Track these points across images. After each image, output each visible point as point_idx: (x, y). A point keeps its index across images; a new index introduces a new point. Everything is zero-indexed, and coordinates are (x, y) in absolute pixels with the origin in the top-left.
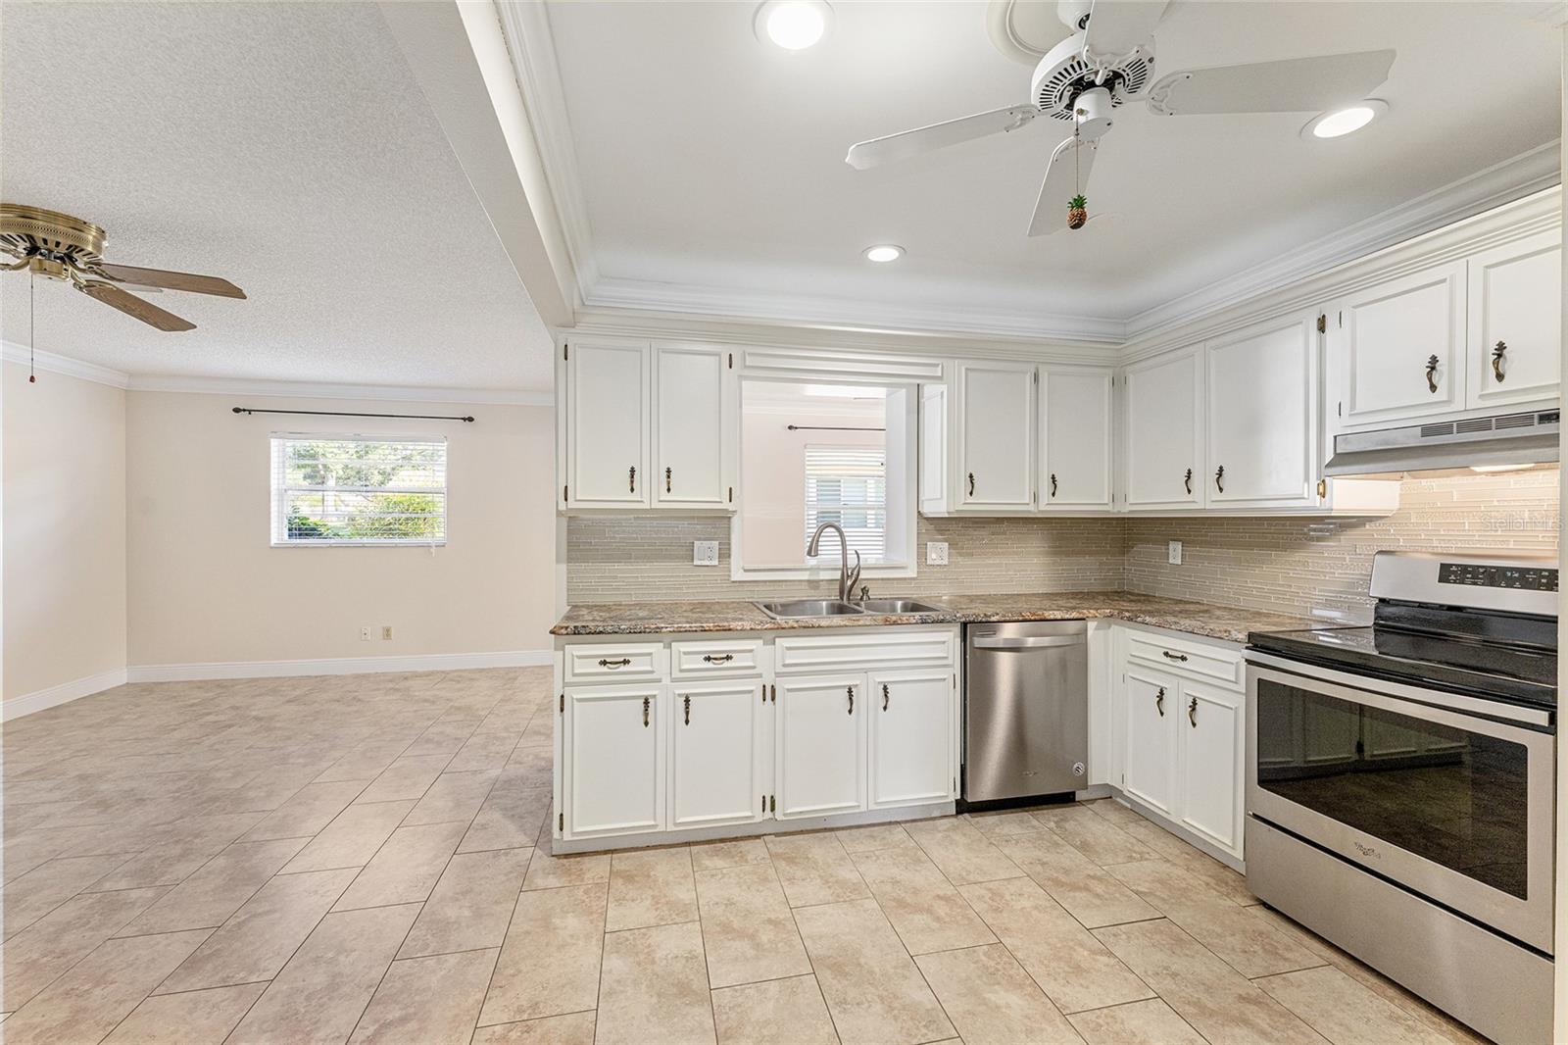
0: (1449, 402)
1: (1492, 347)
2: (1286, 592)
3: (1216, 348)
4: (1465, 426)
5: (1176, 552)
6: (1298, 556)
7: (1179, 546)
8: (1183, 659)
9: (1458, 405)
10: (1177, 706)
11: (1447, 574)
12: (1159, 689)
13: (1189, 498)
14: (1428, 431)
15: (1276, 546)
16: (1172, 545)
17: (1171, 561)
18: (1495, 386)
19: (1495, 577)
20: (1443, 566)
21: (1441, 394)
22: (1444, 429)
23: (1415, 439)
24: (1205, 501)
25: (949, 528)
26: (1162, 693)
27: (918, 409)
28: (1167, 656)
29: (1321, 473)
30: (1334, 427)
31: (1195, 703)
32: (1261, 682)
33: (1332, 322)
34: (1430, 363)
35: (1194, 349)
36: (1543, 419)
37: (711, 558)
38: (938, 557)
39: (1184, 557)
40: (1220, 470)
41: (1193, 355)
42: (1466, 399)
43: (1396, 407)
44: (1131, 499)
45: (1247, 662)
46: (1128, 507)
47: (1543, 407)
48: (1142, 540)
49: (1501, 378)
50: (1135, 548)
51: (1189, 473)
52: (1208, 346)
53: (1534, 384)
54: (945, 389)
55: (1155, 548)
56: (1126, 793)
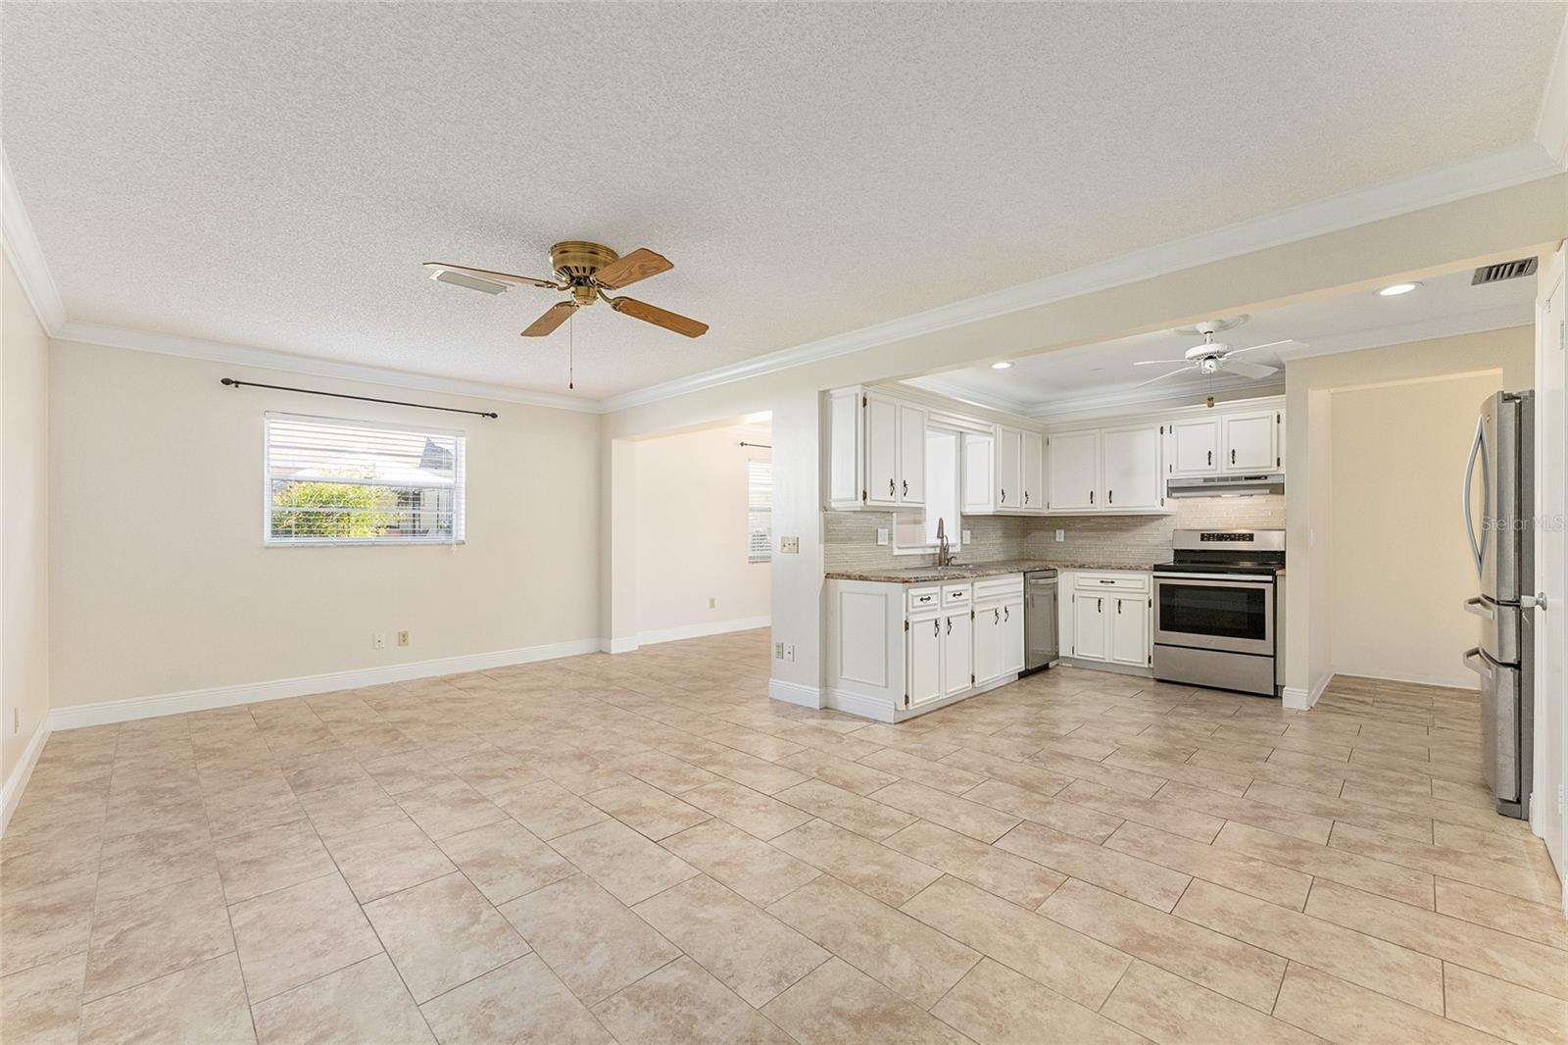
0: (1216, 470)
1: (1230, 451)
3: (1109, 433)
4: (1220, 479)
5: (1060, 535)
6: (1130, 534)
7: (1063, 532)
8: (1113, 582)
9: (1219, 472)
10: (1109, 604)
11: (1203, 538)
12: (1098, 600)
13: (1092, 505)
14: (1205, 480)
15: (1120, 530)
16: (1058, 531)
17: (1057, 540)
18: (1232, 466)
19: (1221, 537)
20: (1202, 535)
21: (1213, 466)
22: (1212, 480)
23: (1202, 484)
24: (1101, 507)
25: (969, 521)
26: (1100, 601)
27: (961, 448)
28: (1102, 582)
29: (1162, 495)
30: (1168, 476)
31: (1120, 602)
32: (1161, 585)
33: (1166, 430)
34: (1210, 453)
35: (1093, 431)
36: (1247, 478)
37: (884, 541)
38: (967, 539)
39: (1065, 537)
40: (1111, 492)
41: (1094, 434)
42: (1222, 468)
43: (1195, 470)
44: (1053, 505)
45: (1154, 577)
46: (1050, 510)
47: (1247, 475)
48: (1036, 529)
49: (1233, 462)
50: (1033, 534)
51: (1092, 493)
52: (1103, 431)
53: (1245, 466)
54: (992, 439)
55: (1045, 534)
56: (1076, 656)
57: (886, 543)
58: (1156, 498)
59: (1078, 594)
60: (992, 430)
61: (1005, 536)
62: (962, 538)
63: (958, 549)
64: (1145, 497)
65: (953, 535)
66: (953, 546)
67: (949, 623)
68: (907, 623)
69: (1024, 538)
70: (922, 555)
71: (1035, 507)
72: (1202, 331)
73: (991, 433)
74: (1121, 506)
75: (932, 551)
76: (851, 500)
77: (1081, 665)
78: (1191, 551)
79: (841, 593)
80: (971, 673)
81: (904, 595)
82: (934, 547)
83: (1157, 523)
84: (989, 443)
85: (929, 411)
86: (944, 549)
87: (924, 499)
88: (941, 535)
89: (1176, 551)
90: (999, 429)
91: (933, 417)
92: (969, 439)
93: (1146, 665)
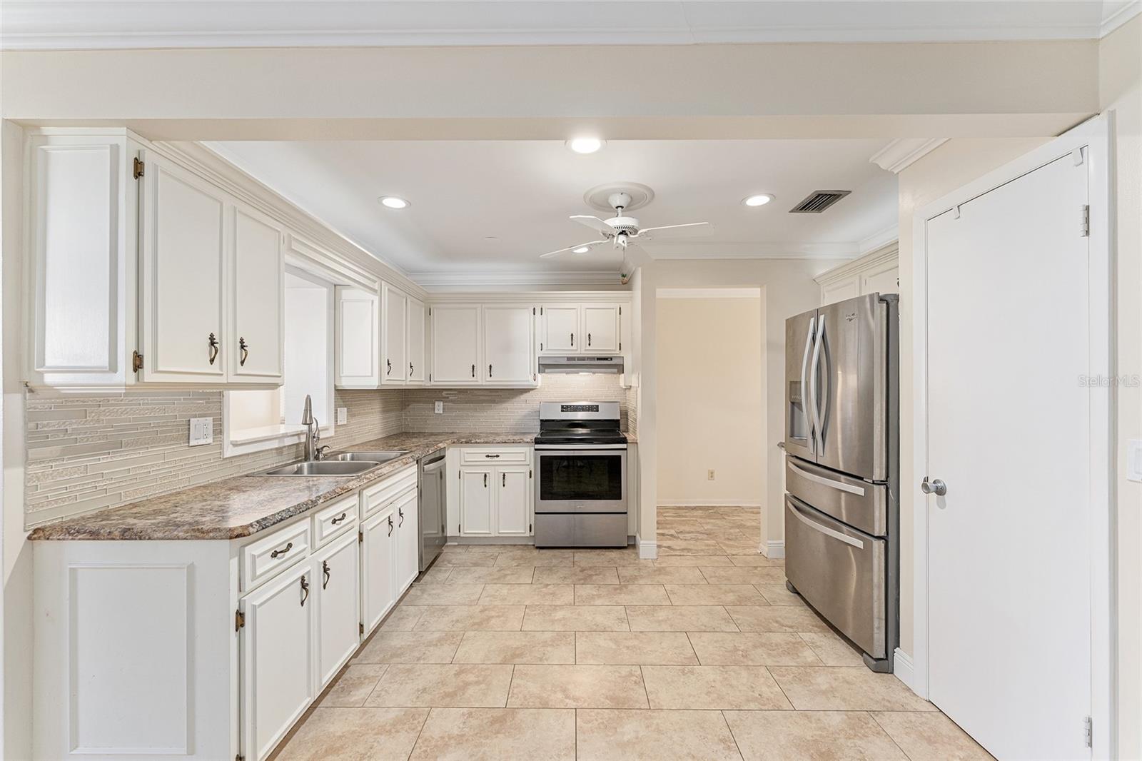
0: (577, 350)
1: (588, 335)
2: (498, 422)
3: (488, 308)
4: (578, 359)
5: (439, 407)
6: (504, 405)
7: (441, 404)
8: (497, 456)
9: (579, 352)
10: (494, 480)
11: (563, 409)
12: (484, 475)
13: (472, 379)
14: (569, 359)
15: (494, 402)
16: (437, 403)
17: (436, 412)
18: (588, 348)
19: (576, 408)
20: (562, 406)
21: (574, 347)
22: (573, 359)
23: (565, 362)
24: (482, 380)
25: (346, 397)
26: (485, 476)
27: (335, 306)
28: (488, 456)
29: (534, 371)
30: (539, 354)
31: (504, 476)
32: (542, 457)
33: (538, 311)
34: (572, 335)
35: (474, 306)
36: (598, 359)
37: (206, 436)
38: (343, 419)
39: (444, 409)
40: (491, 366)
41: (475, 309)
42: (581, 350)
43: (561, 348)
44: (435, 378)
45: (536, 450)
46: (433, 383)
47: (599, 356)
48: (414, 402)
49: (589, 345)
50: (410, 407)
51: (473, 367)
52: (483, 306)
53: (598, 349)
54: (376, 299)
55: (425, 406)
56: (462, 535)
57: (210, 440)
58: (530, 373)
59: (464, 470)
60: (376, 286)
61: (385, 410)
62: (336, 417)
63: (331, 433)
64: (520, 371)
65: (323, 417)
66: (326, 429)
67: (326, 570)
68: (240, 615)
69: (402, 410)
70: (277, 449)
71: (416, 380)
72: (614, 205)
73: (375, 291)
74: (500, 379)
75: (295, 440)
76: (100, 370)
77: (467, 543)
78: (553, 420)
79: (73, 571)
80: (359, 621)
81: (234, 562)
82: (298, 435)
83: (527, 394)
84: (373, 302)
85: (290, 236)
86: (312, 436)
87: (280, 369)
88: (308, 420)
89: (541, 420)
90: (385, 287)
91: (295, 246)
92: (345, 294)
93: (528, 534)
